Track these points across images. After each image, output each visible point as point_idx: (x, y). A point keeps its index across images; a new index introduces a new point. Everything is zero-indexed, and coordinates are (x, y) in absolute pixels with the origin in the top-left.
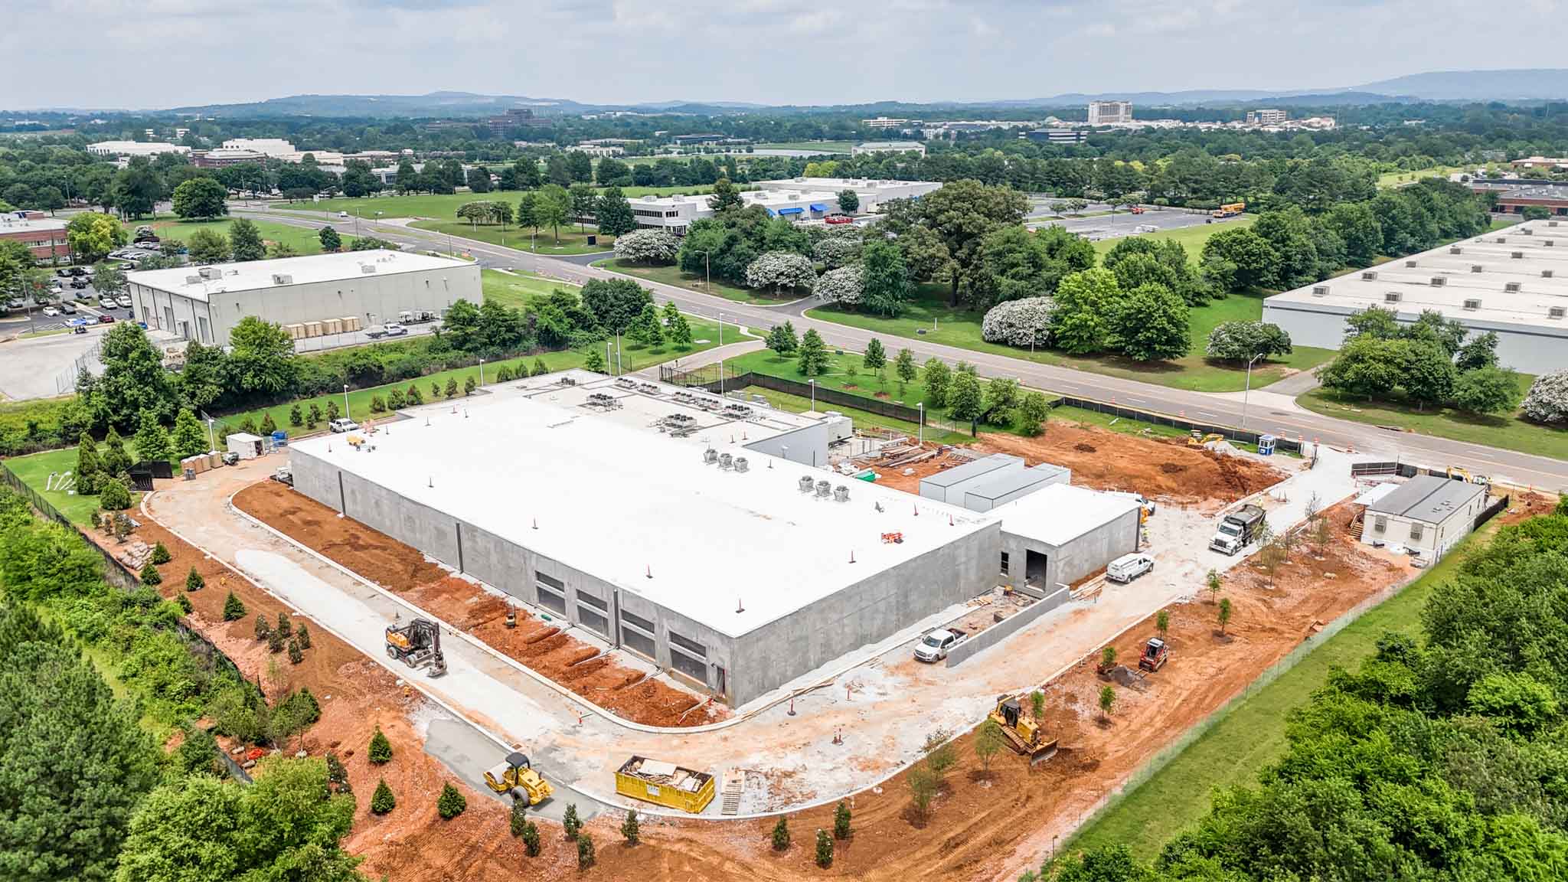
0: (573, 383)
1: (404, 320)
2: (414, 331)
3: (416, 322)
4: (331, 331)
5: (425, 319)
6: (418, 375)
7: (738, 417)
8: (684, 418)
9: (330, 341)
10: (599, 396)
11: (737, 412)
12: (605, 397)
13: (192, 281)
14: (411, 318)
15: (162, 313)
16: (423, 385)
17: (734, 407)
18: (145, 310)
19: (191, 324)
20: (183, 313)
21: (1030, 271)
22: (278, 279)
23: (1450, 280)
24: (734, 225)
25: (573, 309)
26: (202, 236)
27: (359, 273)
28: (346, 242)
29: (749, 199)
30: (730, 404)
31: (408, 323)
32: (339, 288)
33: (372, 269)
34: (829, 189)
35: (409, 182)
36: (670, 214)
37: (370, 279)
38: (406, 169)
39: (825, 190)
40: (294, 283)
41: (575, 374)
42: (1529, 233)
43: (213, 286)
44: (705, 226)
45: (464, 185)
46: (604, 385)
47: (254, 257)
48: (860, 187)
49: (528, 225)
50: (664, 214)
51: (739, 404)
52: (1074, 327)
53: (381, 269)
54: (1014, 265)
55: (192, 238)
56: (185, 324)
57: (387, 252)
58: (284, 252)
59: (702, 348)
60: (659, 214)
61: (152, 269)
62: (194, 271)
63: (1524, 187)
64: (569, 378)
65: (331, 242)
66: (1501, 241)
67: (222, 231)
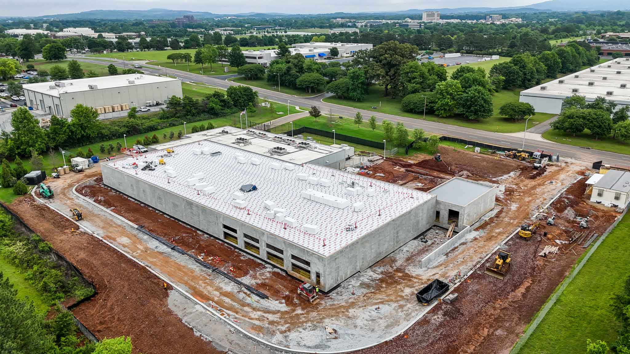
0: (227, 132)
1: (148, 105)
2: (153, 109)
3: (153, 106)
4: (116, 110)
5: (158, 104)
6: (156, 129)
7: (304, 148)
8: (281, 149)
9: (115, 115)
10: (240, 139)
11: (304, 146)
12: (243, 139)
13: (51, 88)
14: (152, 104)
15: (39, 103)
16: (159, 134)
17: (302, 143)
18: (31, 101)
19: (52, 107)
20: (48, 102)
21: (421, 80)
22: (91, 87)
23: (596, 83)
24: (289, 62)
25: (223, 99)
26: (56, 68)
27: (126, 84)
28: (119, 71)
29: (293, 52)
30: (301, 142)
31: (150, 106)
32: (119, 90)
33: (133, 82)
34: (326, 47)
35: (145, 45)
36: (260, 58)
37: (132, 86)
38: (143, 40)
39: (324, 47)
40: (99, 88)
41: (228, 129)
42: (619, 63)
43: (62, 90)
44: (277, 63)
45: (168, 47)
46: (242, 133)
47: (80, 77)
48: (338, 45)
49: (199, 63)
50: (257, 58)
51: (304, 142)
52: (443, 105)
53: (137, 82)
54: (414, 78)
55: (51, 69)
56: (50, 107)
57: (138, 75)
58: (93, 75)
59: (281, 116)
60: (255, 58)
61: (33, 83)
62: (53, 83)
63: (609, 44)
64: (225, 130)
65: (113, 71)
66: (609, 67)
67: (64, 66)
